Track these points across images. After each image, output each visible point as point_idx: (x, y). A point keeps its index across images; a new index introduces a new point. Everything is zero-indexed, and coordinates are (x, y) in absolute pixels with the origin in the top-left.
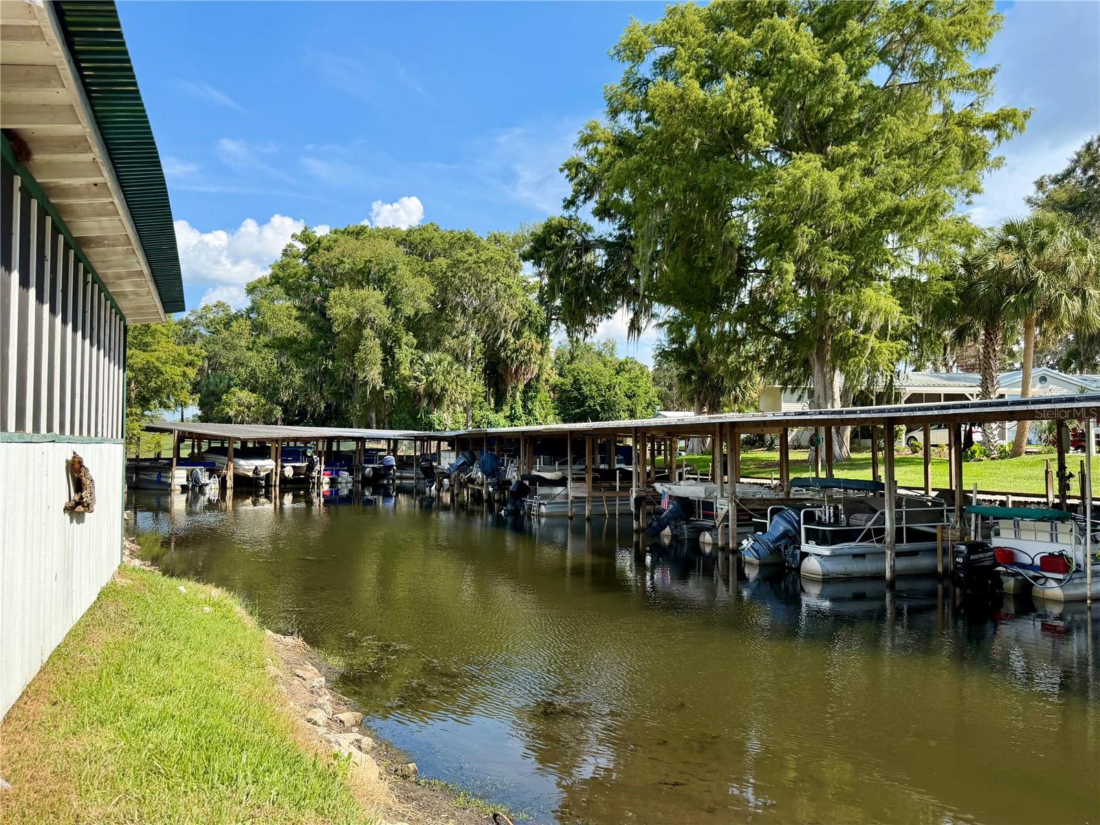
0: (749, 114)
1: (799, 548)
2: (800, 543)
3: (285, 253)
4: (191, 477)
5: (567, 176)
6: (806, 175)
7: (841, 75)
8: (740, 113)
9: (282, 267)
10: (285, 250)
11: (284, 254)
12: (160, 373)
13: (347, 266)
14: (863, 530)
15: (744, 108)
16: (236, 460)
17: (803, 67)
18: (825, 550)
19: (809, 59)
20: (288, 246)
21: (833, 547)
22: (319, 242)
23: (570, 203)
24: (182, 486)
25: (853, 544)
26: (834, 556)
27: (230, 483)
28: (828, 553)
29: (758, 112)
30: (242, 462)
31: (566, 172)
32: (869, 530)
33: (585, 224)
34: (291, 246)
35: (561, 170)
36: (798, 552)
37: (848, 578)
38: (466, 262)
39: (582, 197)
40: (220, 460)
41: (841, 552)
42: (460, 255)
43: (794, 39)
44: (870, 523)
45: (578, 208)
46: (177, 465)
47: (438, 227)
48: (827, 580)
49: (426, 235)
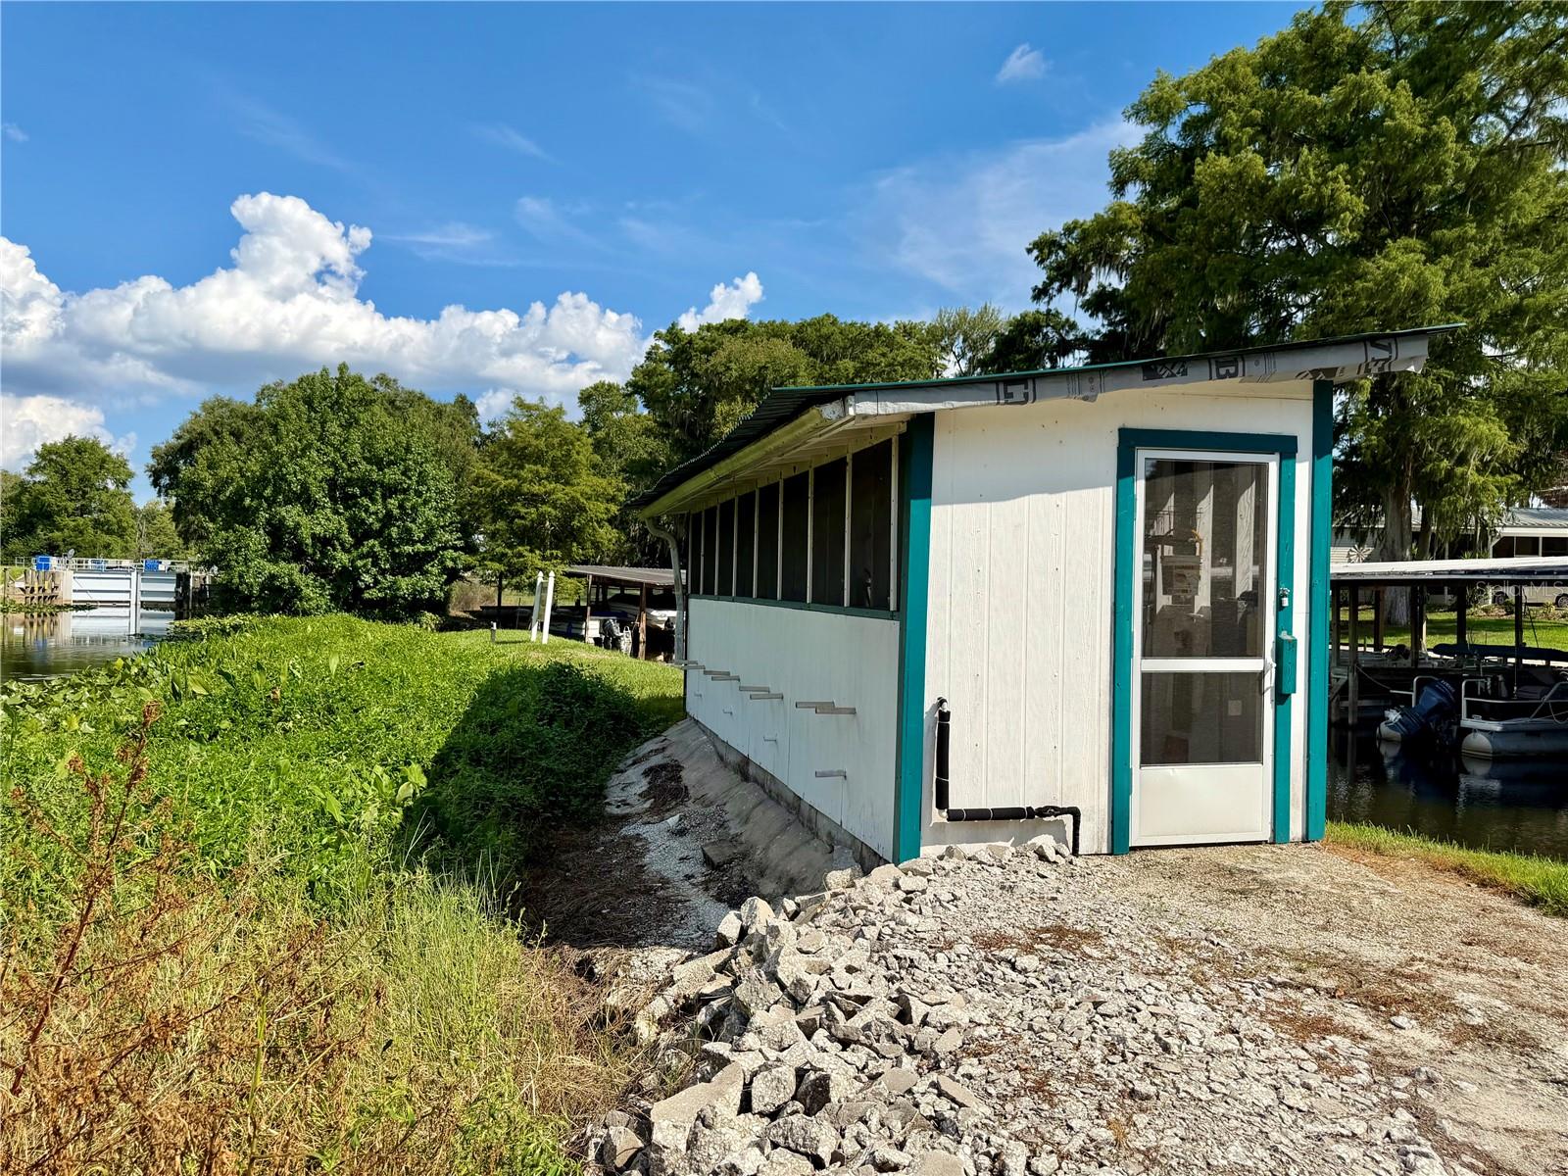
0: (1332, 197)
1: (1459, 723)
2: (1460, 718)
3: (649, 356)
4: (605, 629)
5: (1037, 258)
6: (1402, 270)
7: (1450, 145)
8: (1321, 198)
9: (648, 373)
10: (649, 353)
11: (647, 358)
12: (582, 509)
13: (735, 374)
14: (1539, 704)
15: (1327, 191)
16: (647, 610)
17: (1401, 134)
18: (1495, 726)
19: (1408, 125)
20: (653, 348)
21: (1505, 722)
22: (690, 342)
23: (1040, 293)
24: (595, 639)
25: (1528, 720)
26: (1505, 732)
27: (642, 637)
28: (1498, 729)
29: (1345, 197)
30: (654, 613)
31: (1035, 253)
32: (1547, 704)
33: (1067, 320)
34: (656, 347)
35: (1029, 251)
36: (1455, 728)
37: (1520, 757)
38: (879, 364)
39: (1056, 285)
40: (631, 609)
41: (1515, 728)
42: (871, 355)
43: (1388, 100)
44: (1547, 697)
45: (1051, 298)
46: (591, 615)
47: (835, 320)
48: (1498, 759)
49: (824, 331)
